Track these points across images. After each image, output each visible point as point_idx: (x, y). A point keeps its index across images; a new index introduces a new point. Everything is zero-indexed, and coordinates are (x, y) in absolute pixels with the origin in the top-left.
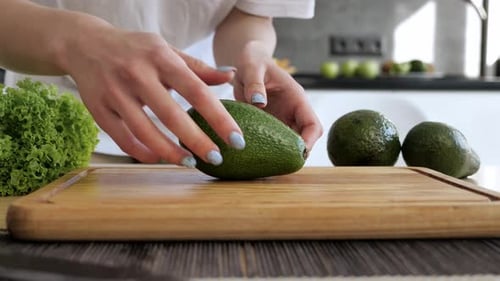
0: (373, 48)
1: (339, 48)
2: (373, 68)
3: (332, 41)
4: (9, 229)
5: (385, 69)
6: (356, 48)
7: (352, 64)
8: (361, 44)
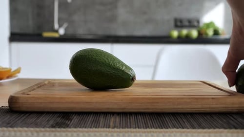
0: (196, 24)
1: (179, 24)
2: (194, 34)
3: (176, 20)
4: (9, 106)
5: (200, 34)
6: (187, 24)
7: (185, 32)
8: (190, 21)
